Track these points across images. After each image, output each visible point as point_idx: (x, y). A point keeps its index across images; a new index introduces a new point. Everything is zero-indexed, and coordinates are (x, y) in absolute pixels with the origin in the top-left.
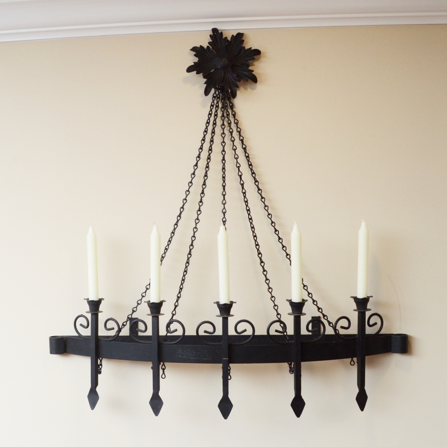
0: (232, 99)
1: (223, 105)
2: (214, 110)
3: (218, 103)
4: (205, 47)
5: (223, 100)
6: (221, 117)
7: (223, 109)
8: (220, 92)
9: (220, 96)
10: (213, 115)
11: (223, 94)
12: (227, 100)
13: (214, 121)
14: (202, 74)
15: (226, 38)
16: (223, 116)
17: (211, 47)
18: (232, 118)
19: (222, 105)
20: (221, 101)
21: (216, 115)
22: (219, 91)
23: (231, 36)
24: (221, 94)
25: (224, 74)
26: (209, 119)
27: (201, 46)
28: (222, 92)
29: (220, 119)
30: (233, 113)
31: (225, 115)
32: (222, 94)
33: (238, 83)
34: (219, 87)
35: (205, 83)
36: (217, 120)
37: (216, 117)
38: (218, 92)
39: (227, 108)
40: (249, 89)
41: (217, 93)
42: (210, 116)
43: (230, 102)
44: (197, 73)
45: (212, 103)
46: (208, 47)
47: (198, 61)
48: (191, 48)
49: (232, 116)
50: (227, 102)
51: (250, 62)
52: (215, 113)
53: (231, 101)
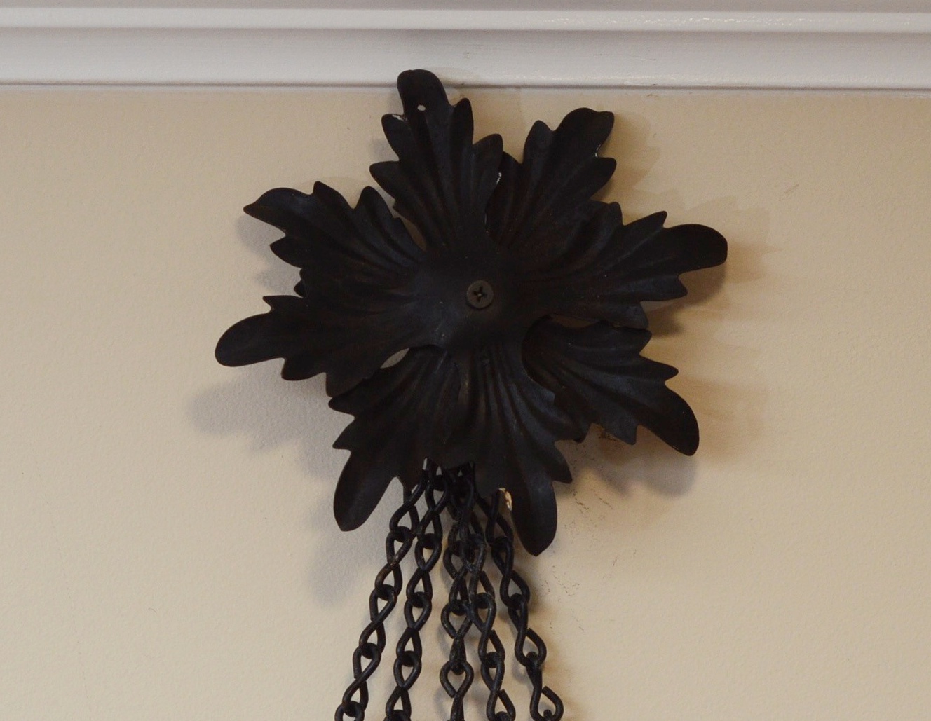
0: (524, 551)
1: (458, 588)
2: (394, 627)
3: (423, 574)
4: (352, 197)
5: (458, 554)
6: (444, 674)
7: (456, 621)
8: (444, 504)
9: (438, 527)
10: (389, 654)
11: (463, 517)
12: (489, 557)
13: (392, 701)
14: (321, 378)
15: (496, 140)
16: (456, 663)
17: (389, 199)
18: (515, 683)
19: (453, 592)
20: (448, 566)
21: (409, 659)
22: (438, 496)
23: (528, 129)
24: (445, 517)
25: (474, 381)
26: (360, 683)
27: (319, 186)
28: (455, 501)
29: (437, 683)
30: (529, 647)
31: (472, 658)
32: (453, 513)
33: (565, 449)
34: (433, 466)
35: (338, 445)
36: (414, 694)
37: (406, 672)
38: (430, 500)
39: (484, 613)
40: (640, 491)
41: (422, 507)
42: (365, 662)
43: (511, 574)
44: (290, 373)
45: (384, 574)
46: (368, 193)
47: (298, 288)
48: (252, 199)
49: (522, 669)
50: (491, 570)
51: (647, 306)
52: (402, 642)
53: (516, 562)
